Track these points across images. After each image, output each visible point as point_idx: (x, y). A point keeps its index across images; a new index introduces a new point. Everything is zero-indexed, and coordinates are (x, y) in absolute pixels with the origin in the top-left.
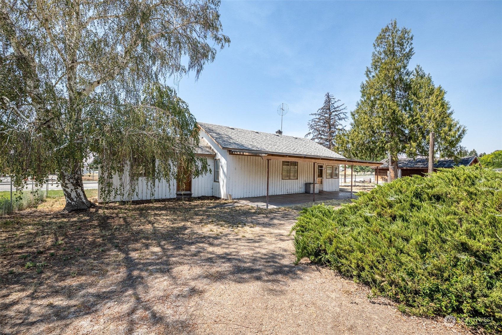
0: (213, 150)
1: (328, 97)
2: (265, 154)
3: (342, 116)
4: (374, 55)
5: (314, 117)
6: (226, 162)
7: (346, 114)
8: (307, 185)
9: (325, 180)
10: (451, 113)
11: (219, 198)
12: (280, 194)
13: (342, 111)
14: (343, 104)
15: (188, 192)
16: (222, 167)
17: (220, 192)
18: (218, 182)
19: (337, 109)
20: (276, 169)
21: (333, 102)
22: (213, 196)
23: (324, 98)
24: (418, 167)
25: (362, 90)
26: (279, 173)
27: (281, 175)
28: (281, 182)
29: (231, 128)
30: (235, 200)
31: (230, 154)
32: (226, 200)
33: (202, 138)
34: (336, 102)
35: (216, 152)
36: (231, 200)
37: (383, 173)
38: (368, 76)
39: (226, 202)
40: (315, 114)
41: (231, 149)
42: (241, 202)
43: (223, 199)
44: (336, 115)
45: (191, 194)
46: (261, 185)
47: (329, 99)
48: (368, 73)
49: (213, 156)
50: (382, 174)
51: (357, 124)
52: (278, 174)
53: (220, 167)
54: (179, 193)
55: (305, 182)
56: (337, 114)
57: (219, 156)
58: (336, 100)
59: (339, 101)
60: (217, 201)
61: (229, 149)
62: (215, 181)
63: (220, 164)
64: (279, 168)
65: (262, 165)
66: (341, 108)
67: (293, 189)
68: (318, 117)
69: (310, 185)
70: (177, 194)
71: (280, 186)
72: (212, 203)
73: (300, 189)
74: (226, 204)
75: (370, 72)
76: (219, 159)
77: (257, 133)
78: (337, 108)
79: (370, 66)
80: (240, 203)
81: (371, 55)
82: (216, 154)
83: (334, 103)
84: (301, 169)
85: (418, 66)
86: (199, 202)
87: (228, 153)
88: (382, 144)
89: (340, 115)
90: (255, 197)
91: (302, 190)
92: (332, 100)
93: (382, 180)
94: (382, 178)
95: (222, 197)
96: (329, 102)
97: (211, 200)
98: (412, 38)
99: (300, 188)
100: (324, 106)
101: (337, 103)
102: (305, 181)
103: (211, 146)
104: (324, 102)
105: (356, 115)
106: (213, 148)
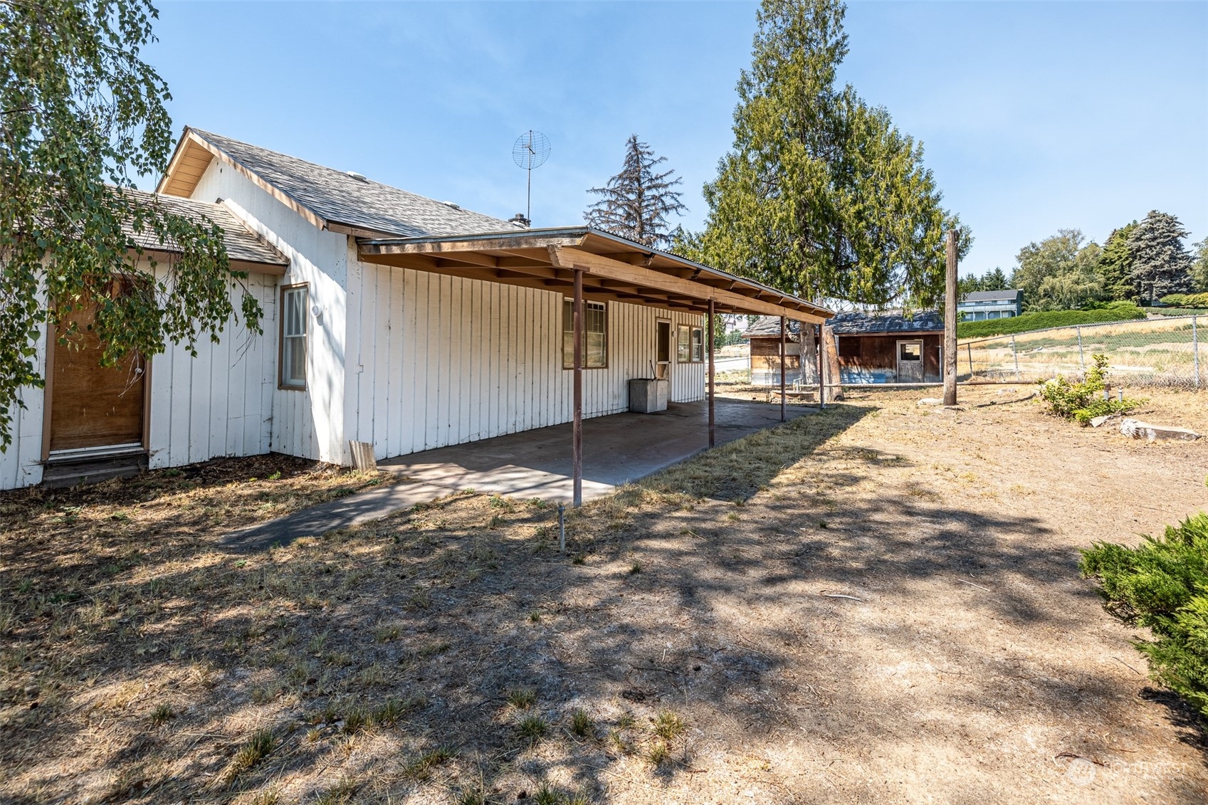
0: (273, 248)
1: (635, 147)
2: (572, 235)
3: (668, 201)
4: (758, 43)
5: (600, 197)
6: (342, 295)
7: (679, 198)
8: (636, 387)
9: (674, 368)
10: (938, 198)
11: (305, 464)
12: (558, 422)
13: (670, 189)
14: (671, 172)
15: (130, 447)
16: (320, 318)
17: (312, 436)
18: (303, 388)
19: (659, 181)
20: (545, 331)
21: (646, 163)
22: (272, 454)
23: (624, 152)
24: (848, 332)
25: (737, 126)
26: (552, 346)
27: (559, 355)
28: (558, 380)
29: (355, 178)
30: (393, 469)
31: (361, 257)
32: (344, 470)
33: (219, 201)
34: (654, 162)
35: (289, 251)
36: (369, 466)
37: (769, 348)
38: (743, 95)
39: (348, 481)
40: (603, 190)
41: (367, 234)
42: (425, 476)
43: (331, 466)
44: (654, 197)
45: (145, 457)
46: (494, 391)
47: (636, 155)
48: (745, 86)
49: (275, 272)
50: (767, 351)
51: (726, 217)
52: (552, 352)
53: (312, 321)
54: (59, 454)
55: (626, 378)
56: (657, 194)
57: (304, 271)
58: (655, 157)
59: (663, 161)
60: (300, 481)
61: (360, 233)
62: (282, 385)
63: (310, 304)
64: (552, 327)
65: (495, 315)
66: (666, 180)
67: (595, 402)
68: (608, 197)
69: (646, 385)
70: (47, 466)
71: (558, 393)
72: (263, 497)
73: (616, 402)
74: (351, 493)
75: (749, 84)
76: (305, 286)
77: (455, 208)
78: (657, 178)
79: (749, 69)
80: (424, 483)
81: (751, 40)
82: (286, 266)
83: (649, 166)
84: (616, 332)
85: (849, 88)
86: (184, 501)
87: (353, 255)
88: (791, 272)
89: (663, 198)
90: (470, 445)
91: (620, 404)
92: (646, 156)
93: (767, 365)
94: (768, 361)
95: (325, 457)
96: (637, 161)
97: (262, 476)
98: (843, 12)
99: (614, 397)
100: (626, 172)
101: (658, 165)
102: (628, 374)
103: (264, 230)
104: (624, 159)
105: (718, 194)
106: (272, 237)
